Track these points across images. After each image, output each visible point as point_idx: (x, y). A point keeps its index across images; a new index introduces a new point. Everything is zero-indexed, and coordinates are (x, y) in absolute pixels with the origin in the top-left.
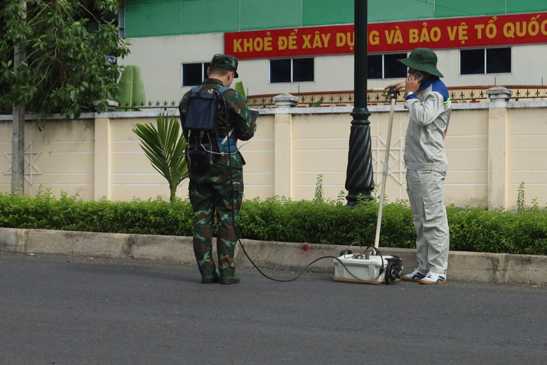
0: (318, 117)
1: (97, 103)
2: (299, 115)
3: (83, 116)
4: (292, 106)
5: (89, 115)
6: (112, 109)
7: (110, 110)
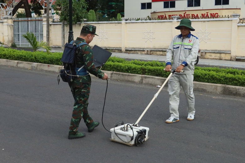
0: (132, 24)
1: (81, 19)
2: (128, 23)
3: (78, 23)
4: (126, 21)
5: (79, 23)
6: (85, 21)
7: (84, 22)
